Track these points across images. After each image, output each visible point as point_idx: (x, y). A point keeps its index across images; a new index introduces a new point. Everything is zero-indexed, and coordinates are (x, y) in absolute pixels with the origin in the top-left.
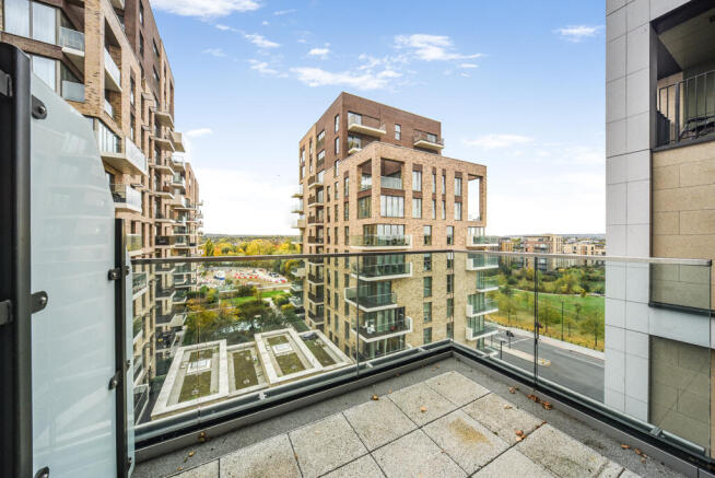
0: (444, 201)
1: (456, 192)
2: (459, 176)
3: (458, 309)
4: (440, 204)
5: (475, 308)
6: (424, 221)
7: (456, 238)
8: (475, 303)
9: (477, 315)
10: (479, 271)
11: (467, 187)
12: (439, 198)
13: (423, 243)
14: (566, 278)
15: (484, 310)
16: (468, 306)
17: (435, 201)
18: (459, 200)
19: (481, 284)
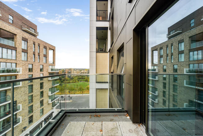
0: (39, 56)
1: (44, 53)
2: (45, 47)
3: (45, 94)
4: (37, 56)
5: (51, 92)
6: (29, 62)
7: (44, 69)
8: (52, 90)
9: (52, 94)
10: (53, 80)
11: (48, 52)
12: (37, 54)
13: (28, 71)
14: (75, 79)
15: (55, 92)
16: (49, 92)
17: (35, 55)
18: (46, 56)
19: (54, 84)
